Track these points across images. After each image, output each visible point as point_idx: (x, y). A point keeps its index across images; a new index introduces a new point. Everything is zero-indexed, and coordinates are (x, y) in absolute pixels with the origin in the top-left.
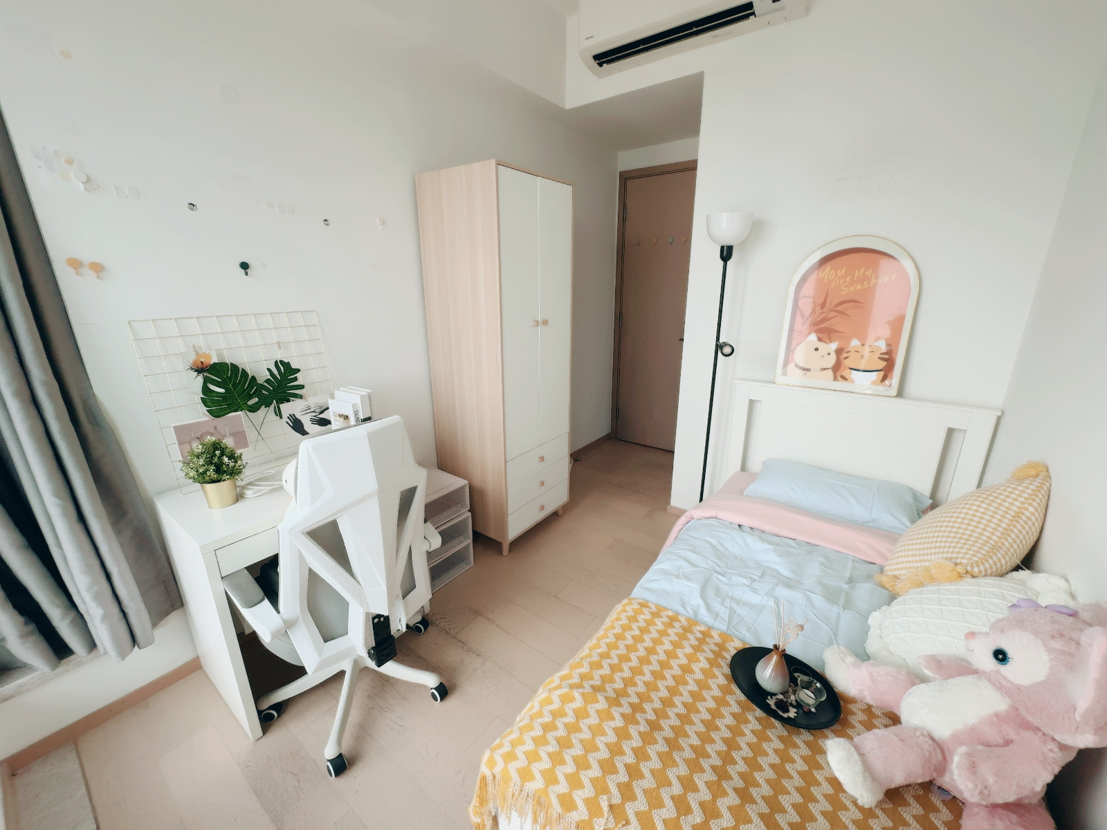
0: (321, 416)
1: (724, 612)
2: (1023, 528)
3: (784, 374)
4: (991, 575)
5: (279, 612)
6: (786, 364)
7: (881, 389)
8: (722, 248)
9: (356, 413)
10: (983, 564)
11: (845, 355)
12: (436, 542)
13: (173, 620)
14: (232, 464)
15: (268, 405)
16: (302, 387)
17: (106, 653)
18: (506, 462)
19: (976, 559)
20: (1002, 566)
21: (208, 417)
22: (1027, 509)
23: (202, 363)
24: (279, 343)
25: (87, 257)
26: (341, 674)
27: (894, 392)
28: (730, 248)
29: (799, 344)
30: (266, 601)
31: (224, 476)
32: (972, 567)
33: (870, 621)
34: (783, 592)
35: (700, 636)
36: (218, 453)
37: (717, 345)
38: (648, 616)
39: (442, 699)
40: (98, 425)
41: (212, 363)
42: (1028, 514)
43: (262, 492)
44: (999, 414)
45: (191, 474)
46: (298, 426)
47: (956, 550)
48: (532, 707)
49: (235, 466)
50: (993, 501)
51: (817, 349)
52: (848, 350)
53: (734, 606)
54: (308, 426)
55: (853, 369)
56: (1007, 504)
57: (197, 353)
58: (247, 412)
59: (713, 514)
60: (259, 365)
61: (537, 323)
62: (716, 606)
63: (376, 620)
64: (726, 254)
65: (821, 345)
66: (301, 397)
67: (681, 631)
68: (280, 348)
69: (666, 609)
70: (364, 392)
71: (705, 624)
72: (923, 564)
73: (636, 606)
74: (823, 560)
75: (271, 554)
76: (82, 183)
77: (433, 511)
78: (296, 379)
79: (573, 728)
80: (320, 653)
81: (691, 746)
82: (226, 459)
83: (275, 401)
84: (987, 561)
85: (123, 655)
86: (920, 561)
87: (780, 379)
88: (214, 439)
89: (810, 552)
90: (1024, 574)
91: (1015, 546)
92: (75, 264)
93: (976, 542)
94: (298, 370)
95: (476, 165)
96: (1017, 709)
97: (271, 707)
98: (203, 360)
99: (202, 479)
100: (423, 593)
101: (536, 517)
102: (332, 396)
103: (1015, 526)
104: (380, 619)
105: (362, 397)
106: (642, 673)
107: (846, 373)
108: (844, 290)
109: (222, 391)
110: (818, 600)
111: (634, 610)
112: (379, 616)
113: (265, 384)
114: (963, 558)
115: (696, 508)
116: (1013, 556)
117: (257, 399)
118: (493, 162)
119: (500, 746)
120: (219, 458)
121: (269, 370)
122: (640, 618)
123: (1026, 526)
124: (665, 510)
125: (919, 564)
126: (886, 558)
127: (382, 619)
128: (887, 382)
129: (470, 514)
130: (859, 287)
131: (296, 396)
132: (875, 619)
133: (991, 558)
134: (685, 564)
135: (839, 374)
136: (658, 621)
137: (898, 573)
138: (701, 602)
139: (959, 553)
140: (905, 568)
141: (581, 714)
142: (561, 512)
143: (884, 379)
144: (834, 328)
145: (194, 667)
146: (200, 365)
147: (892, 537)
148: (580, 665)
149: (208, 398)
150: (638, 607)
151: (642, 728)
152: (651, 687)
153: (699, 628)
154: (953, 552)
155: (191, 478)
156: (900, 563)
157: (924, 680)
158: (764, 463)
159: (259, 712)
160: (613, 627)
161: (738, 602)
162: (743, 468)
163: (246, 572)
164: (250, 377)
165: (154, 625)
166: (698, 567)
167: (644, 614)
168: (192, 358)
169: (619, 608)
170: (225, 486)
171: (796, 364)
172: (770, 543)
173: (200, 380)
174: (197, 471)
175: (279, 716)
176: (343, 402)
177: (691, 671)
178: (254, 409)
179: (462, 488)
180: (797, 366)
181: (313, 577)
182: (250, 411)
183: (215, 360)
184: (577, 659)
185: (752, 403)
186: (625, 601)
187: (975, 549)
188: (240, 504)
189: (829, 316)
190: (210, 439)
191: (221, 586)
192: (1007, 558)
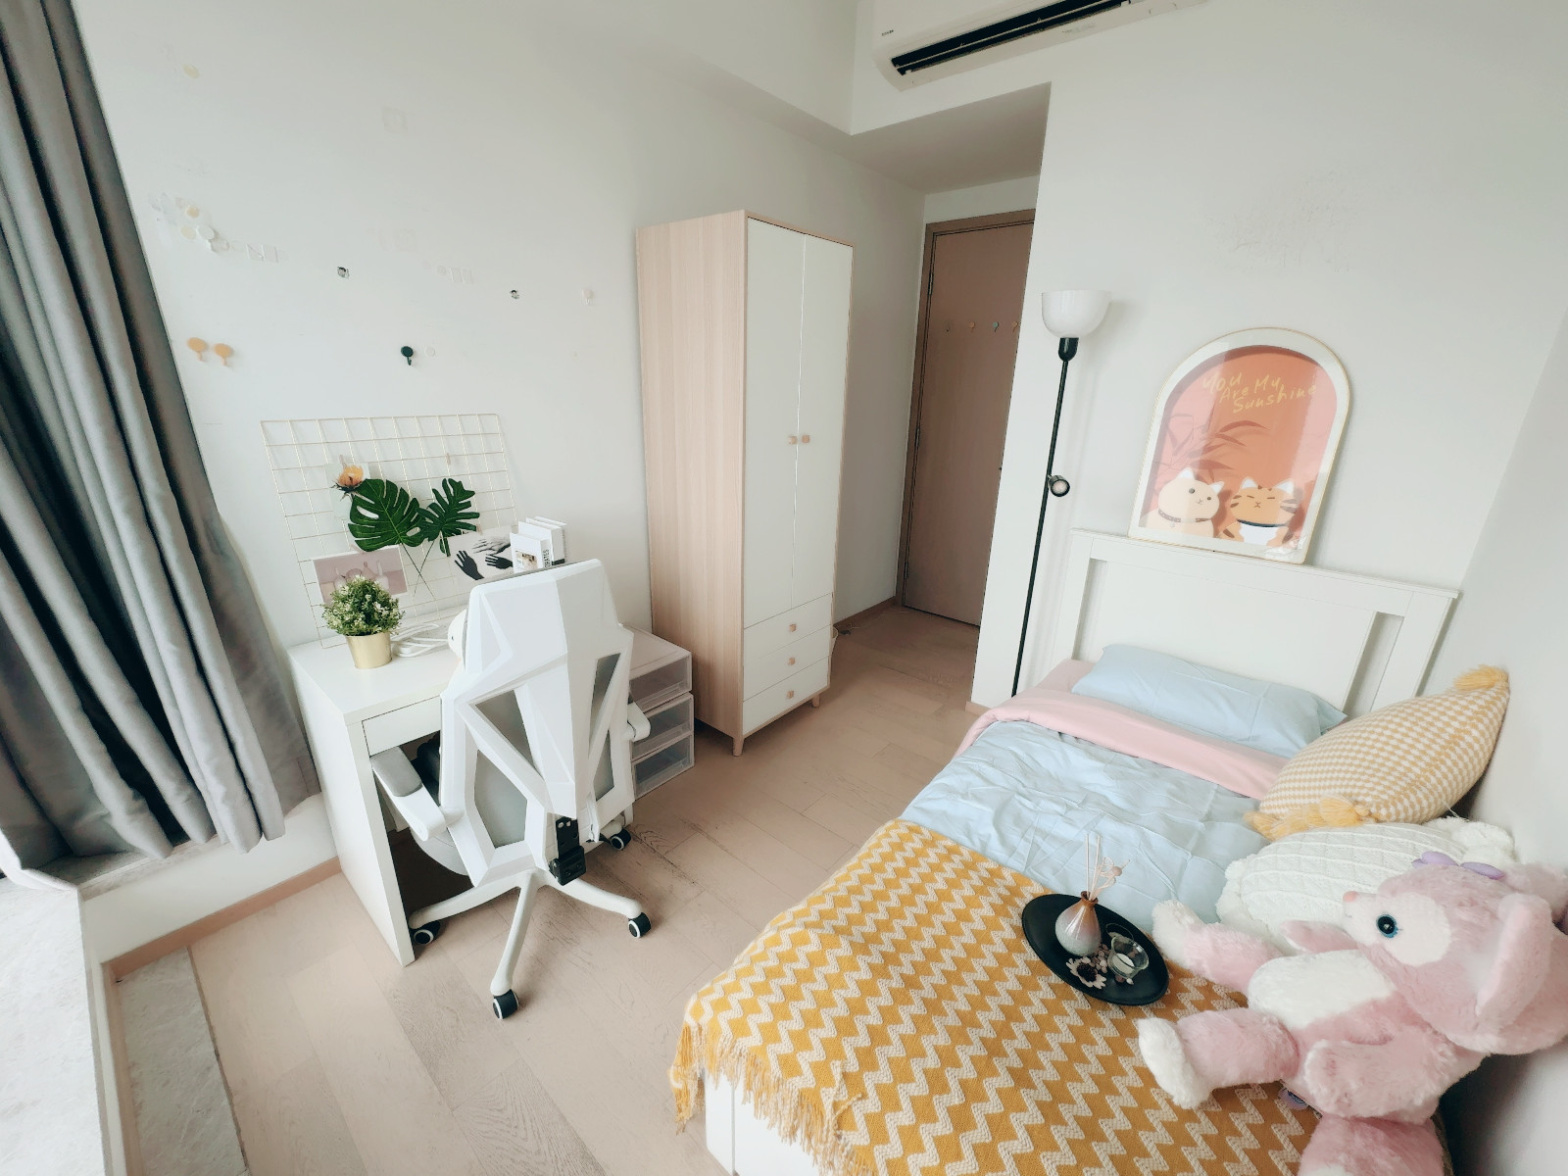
0: (500, 555)
1: (1023, 848)
2: (1461, 758)
3: (1142, 524)
4: (1406, 821)
5: (439, 805)
6: (1146, 510)
7: (1282, 552)
8: (1062, 341)
9: (545, 553)
10: (1394, 804)
11: (1233, 501)
12: (643, 729)
13: (308, 808)
14: (385, 613)
15: (432, 538)
16: (476, 515)
17: (228, 841)
18: (743, 629)
19: (1385, 797)
20: (1422, 809)
21: (356, 551)
22: (1469, 733)
23: (351, 479)
24: (448, 456)
25: (213, 337)
26: (514, 893)
27: (1301, 558)
28: (1074, 342)
29: (1166, 482)
30: (424, 789)
31: (377, 628)
32: (1378, 808)
33: (1229, 873)
34: (1110, 827)
35: (986, 874)
36: (368, 597)
37: (1047, 479)
38: (918, 845)
39: (643, 934)
40: (222, 553)
41: (363, 480)
42: (1468, 739)
43: (423, 651)
44: (1456, 597)
45: (335, 623)
46: (469, 567)
47: (1360, 784)
48: (755, 947)
49: (389, 615)
50: (1421, 719)
51: (1193, 491)
52: (1238, 494)
53: (1039, 839)
54: (483, 567)
55: (1244, 522)
56: (1440, 724)
57: (345, 467)
58: (406, 546)
59: (1024, 715)
60: (422, 485)
61: (794, 440)
62: (1014, 838)
63: (561, 825)
64: (1068, 350)
65: (1199, 486)
66: (475, 529)
67: (961, 867)
68: (449, 463)
69: (945, 838)
70: (557, 525)
71: (995, 860)
72: (1313, 801)
73: (903, 831)
74: (1173, 787)
75: (433, 730)
76: (210, 241)
77: (642, 689)
78: (468, 505)
79: (803, 977)
80: (488, 859)
81: (958, 1012)
82: (378, 606)
83: (441, 533)
84: (1401, 801)
85: (247, 846)
86: (1309, 796)
87: (1135, 530)
88: (364, 579)
89: (1155, 776)
90: (1456, 822)
91: (1445, 783)
92: (198, 346)
93: (1389, 774)
94: (472, 493)
95: (719, 218)
96: (1403, 997)
97: (426, 927)
98: (352, 475)
99: (349, 629)
100: (623, 795)
101: (781, 706)
102: (515, 529)
103: (1448, 756)
104: (565, 824)
105: (553, 532)
106: (902, 916)
107: (1231, 528)
108: (1237, 408)
109: (375, 516)
110: (1158, 840)
111: (900, 837)
112: (565, 820)
113: (430, 510)
114: (1367, 795)
115: (1004, 705)
116: (1440, 796)
117: (418, 530)
118: (742, 212)
119: (710, 991)
120: (370, 604)
121: (435, 491)
122: (908, 846)
123: (1465, 757)
124: (963, 707)
125: (1307, 801)
126: (1264, 790)
127: (569, 824)
128: (1291, 543)
129: (691, 696)
130: (1260, 403)
131: (468, 527)
132: (1234, 871)
133: (1408, 797)
134: (977, 781)
135: (1221, 528)
136: (931, 852)
137: (1277, 811)
138: (993, 832)
139: (1362, 787)
140: (1287, 806)
141: (815, 960)
142: (816, 703)
143: (1287, 538)
144: (1221, 461)
145: (331, 870)
146: (348, 482)
147: (1275, 761)
148: (821, 900)
149: (357, 526)
150: (906, 831)
151: (894, 984)
152: (912, 934)
153: (986, 865)
154: (1354, 786)
155: (334, 628)
156: (1282, 798)
157: (1286, 952)
158: (1105, 649)
159: (412, 931)
160: (869, 855)
161: (1045, 835)
162: (1077, 655)
163: (400, 751)
164: (411, 500)
165: (286, 812)
166: (993, 784)
167: (913, 842)
168: (338, 473)
169: (881, 831)
170: (376, 640)
171: (1160, 511)
172: (1101, 760)
173: (348, 501)
174: (343, 619)
175: (435, 939)
176: (529, 538)
177: (968, 919)
178: (414, 542)
179: (682, 662)
180: (1161, 513)
181: (482, 761)
182: (409, 544)
183: (366, 475)
184: (818, 892)
185: (1093, 563)
186: (889, 824)
187: (1386, 783)
188: (394, 665)
189: (1213, 444)
190: (358, 579)
191: (369, 767)
192: (1432, 800)
